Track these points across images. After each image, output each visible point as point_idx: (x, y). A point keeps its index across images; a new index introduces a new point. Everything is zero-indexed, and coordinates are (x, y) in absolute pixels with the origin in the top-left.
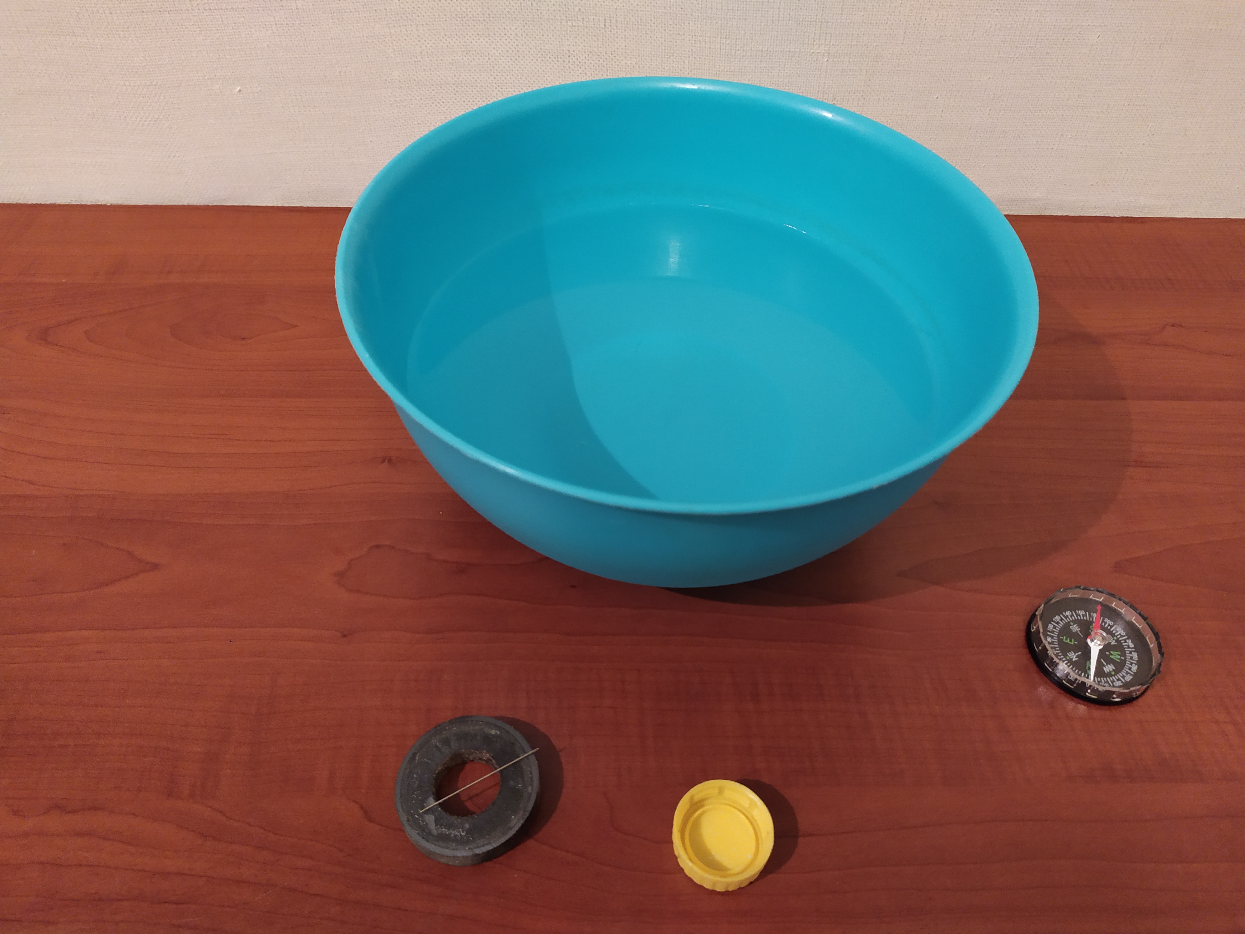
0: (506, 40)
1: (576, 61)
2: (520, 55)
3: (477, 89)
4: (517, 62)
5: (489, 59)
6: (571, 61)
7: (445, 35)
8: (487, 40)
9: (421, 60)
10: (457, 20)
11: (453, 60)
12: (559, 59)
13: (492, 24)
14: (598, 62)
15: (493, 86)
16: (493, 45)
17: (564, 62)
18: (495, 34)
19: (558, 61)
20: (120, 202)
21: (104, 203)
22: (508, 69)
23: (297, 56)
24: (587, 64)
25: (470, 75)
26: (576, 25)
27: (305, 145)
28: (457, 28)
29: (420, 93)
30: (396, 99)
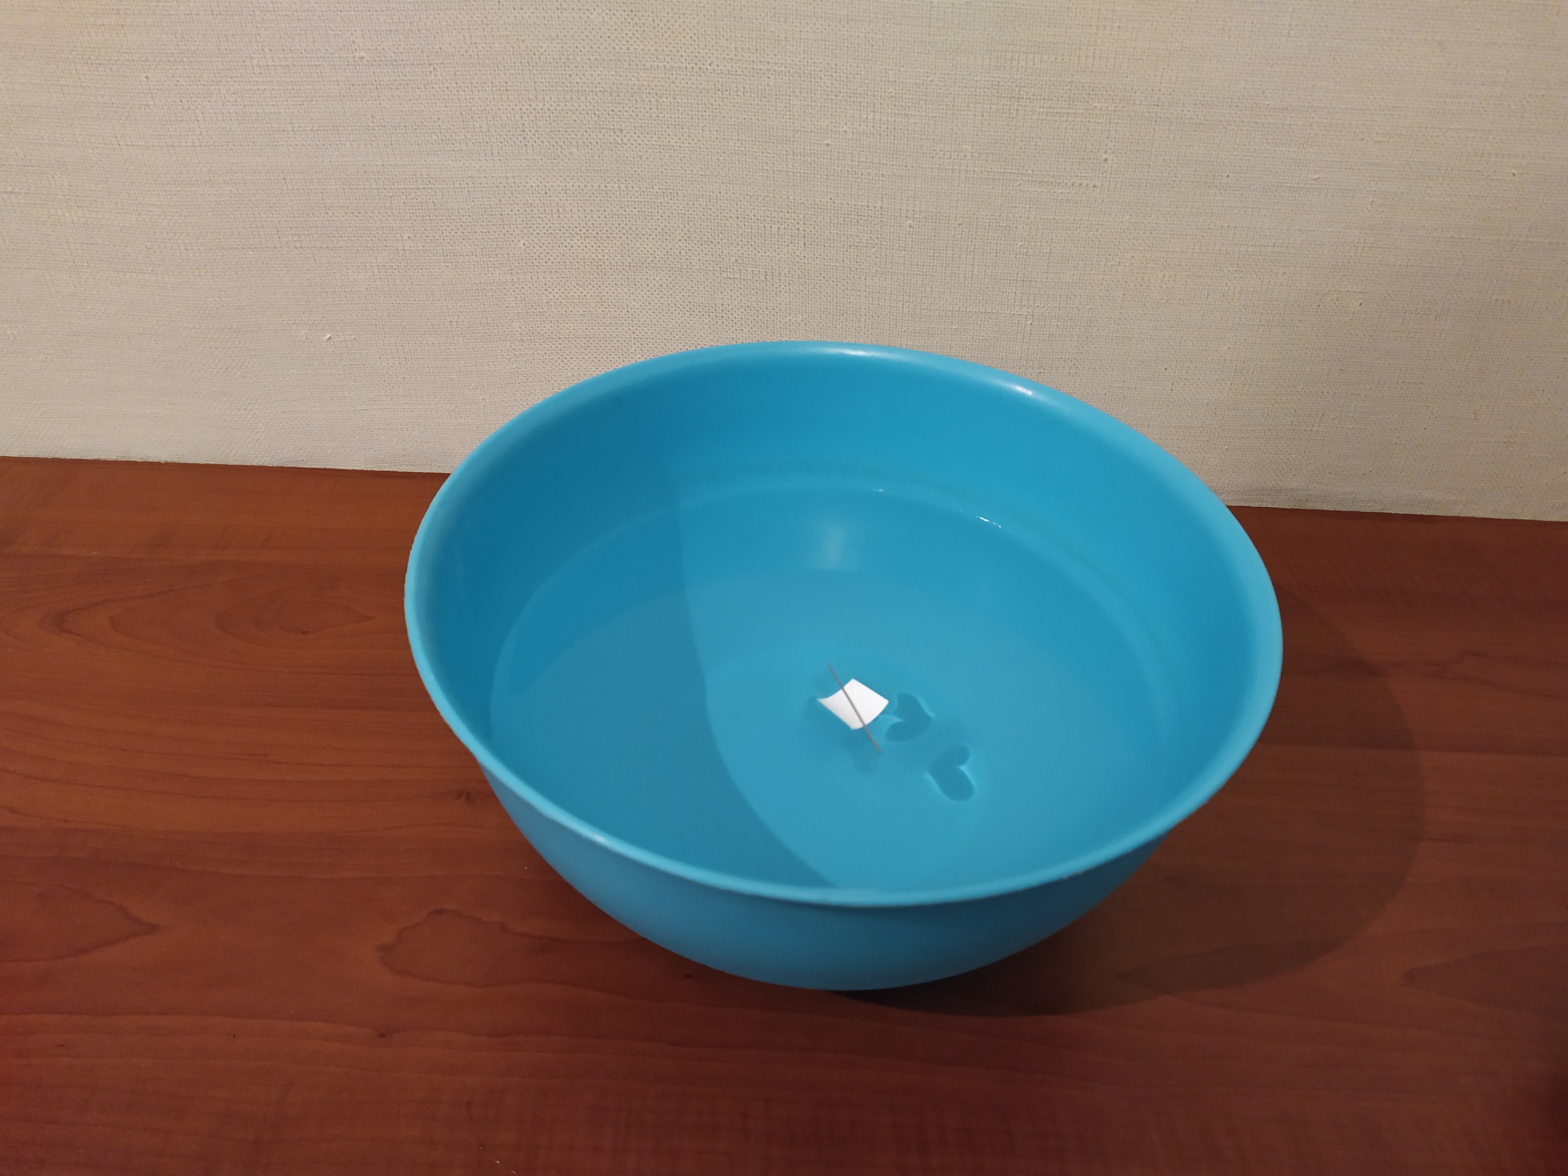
0: (648, 291)
1: (730, 316)
2: (664, 308)
3: (612, 344)
4: (660, 315)
5: (628, 311)
6: (725, 316)
7: (577, 284)
8: (626, 290)
9: (547, 310)
10: (591, 268)
11: (584, 311)
12: (711, 314)
13: (632, 274)
14: (756, 318)
15: (631, 341)
16: (633, 297)
17: (716, 316)
18: (635, 285)
19: (709, 316)
20: (176, 460)
21: (156, 460)
22: (650, 323)
23: (401, 302)
24: (744, 320)
25: (605, 329)
26: (732, 277)
27: (404, 402)
28: (591, 276)
29: (545, 347)
30: (516, 353)
